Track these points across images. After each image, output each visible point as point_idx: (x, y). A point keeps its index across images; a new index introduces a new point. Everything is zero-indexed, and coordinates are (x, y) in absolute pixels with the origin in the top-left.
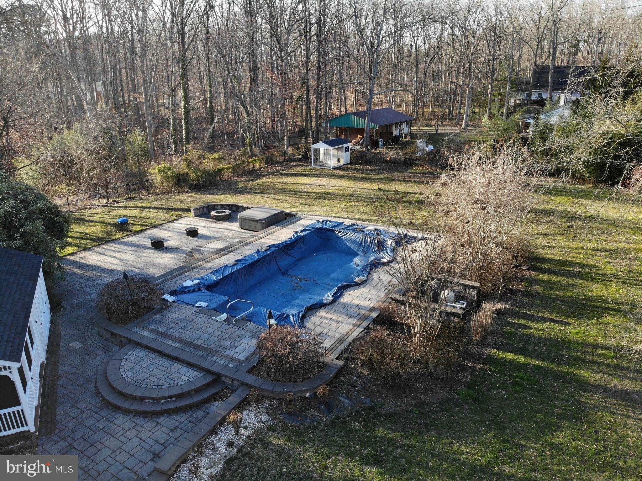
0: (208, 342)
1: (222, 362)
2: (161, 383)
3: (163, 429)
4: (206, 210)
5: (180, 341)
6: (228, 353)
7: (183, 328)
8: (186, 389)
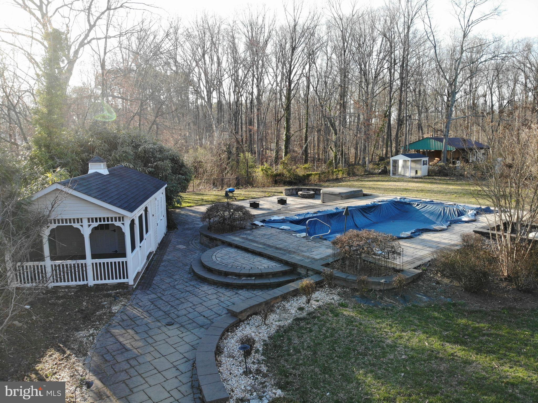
0: (288, 247)
1: (299, 258)
2: (244, 266)
3: (241, 297)
4: (294, 192)
5: (264, 244)
6: (305, 254)
7: (268, 238)
8: (264, 271)
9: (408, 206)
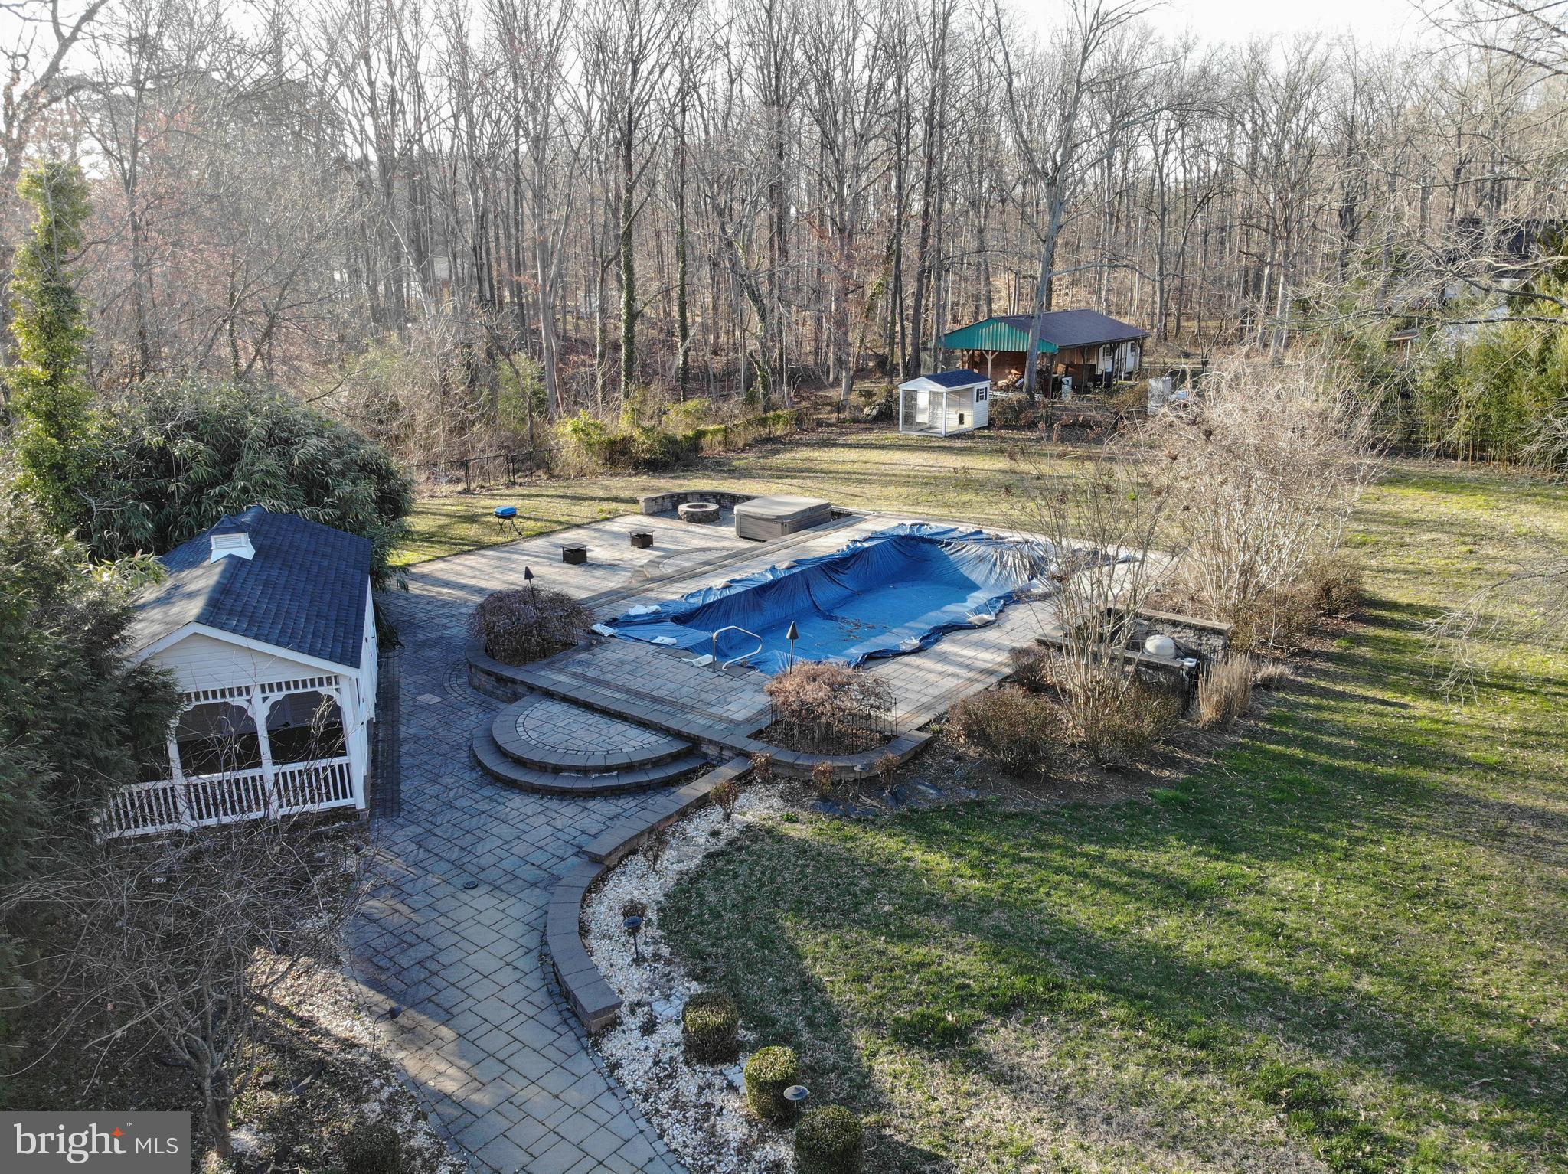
0: (677, 694)
1: (702, 722)
2: (591, 748)
3: (595, 816)
4: (668, 504)
5: (626, 691)
6: (713, 710)
7: (632, 673)
8: (636, 758)
9: (926, 546)
